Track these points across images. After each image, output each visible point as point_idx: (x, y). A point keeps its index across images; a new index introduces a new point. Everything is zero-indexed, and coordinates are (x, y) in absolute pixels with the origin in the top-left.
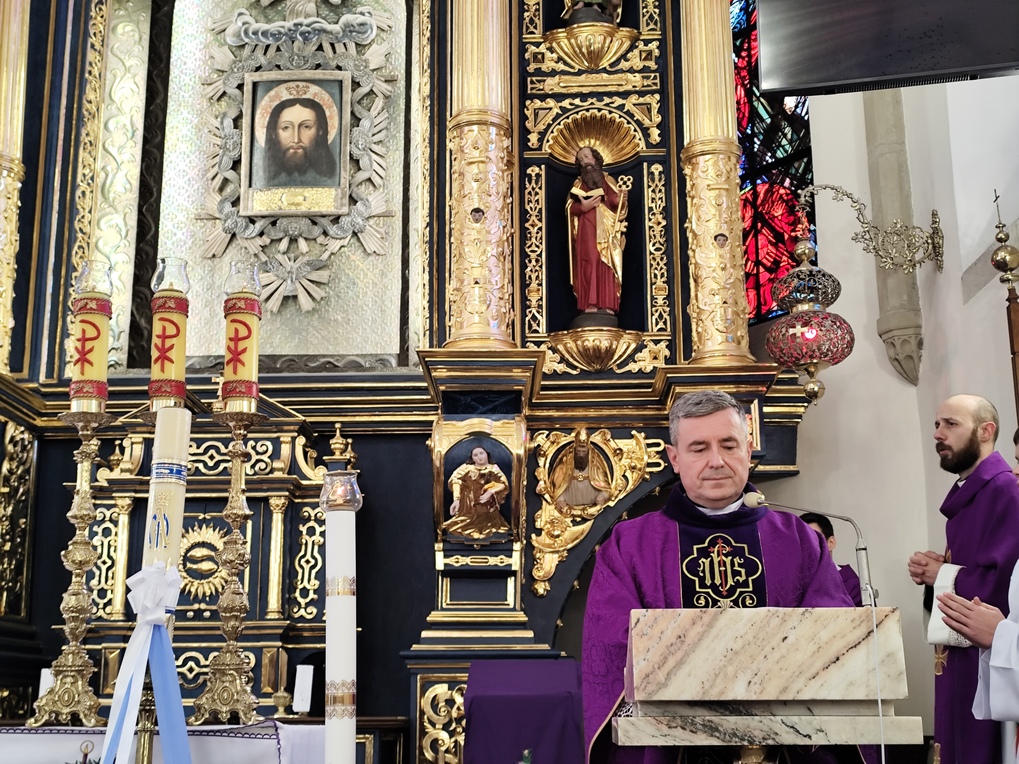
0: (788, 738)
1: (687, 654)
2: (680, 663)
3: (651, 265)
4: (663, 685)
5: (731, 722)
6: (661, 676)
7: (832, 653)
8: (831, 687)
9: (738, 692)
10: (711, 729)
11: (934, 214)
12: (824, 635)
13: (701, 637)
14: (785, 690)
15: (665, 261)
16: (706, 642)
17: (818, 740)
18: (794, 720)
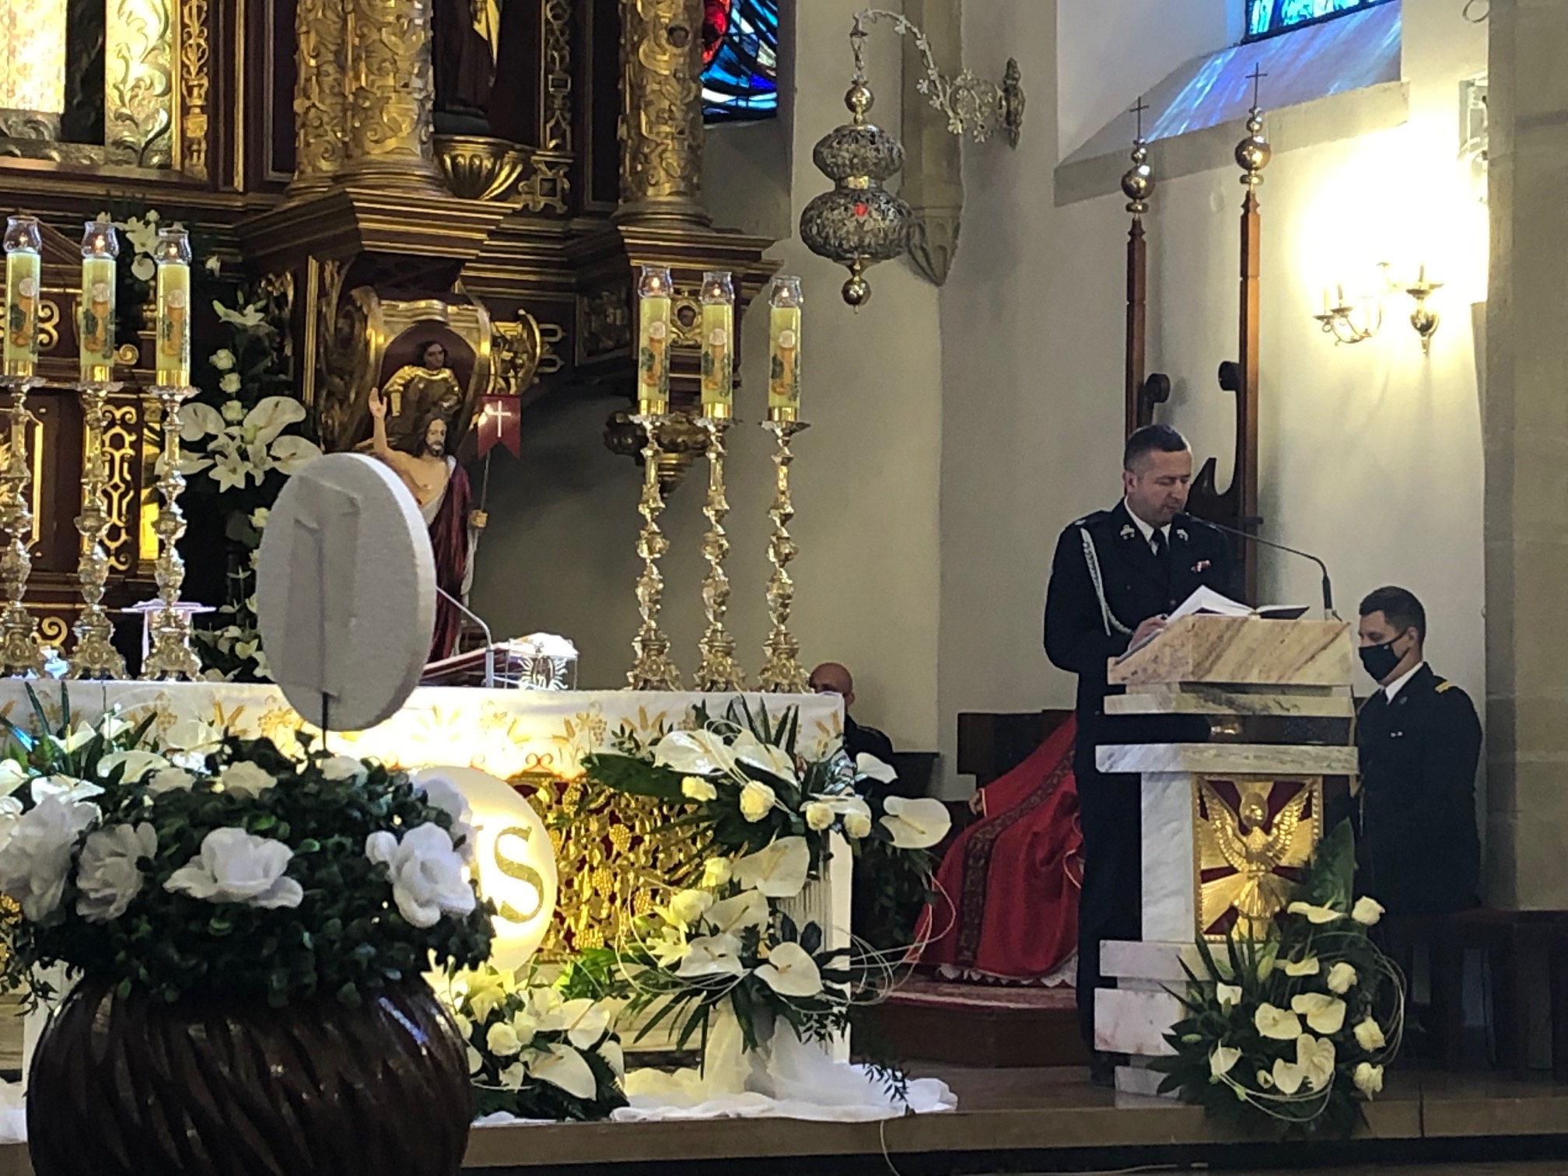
0: (1277, 711)
1: (1224, 650)
2: (1218, 657)
3: (547, 41)
4: (1209, 671)
5: (1242, 698)
6: (1207, 664)
7: (1309, 655)
8: (1307, 677)
9: (1253, 678)
10: (1231, 704)
11: (1011, 65)
12: (1306, 640)
13: (1231, 639)
14: (1280, 678)
15: (567, 37)
16: (1235, 641)
17: (1293, 713)
18: (1281, 698)
